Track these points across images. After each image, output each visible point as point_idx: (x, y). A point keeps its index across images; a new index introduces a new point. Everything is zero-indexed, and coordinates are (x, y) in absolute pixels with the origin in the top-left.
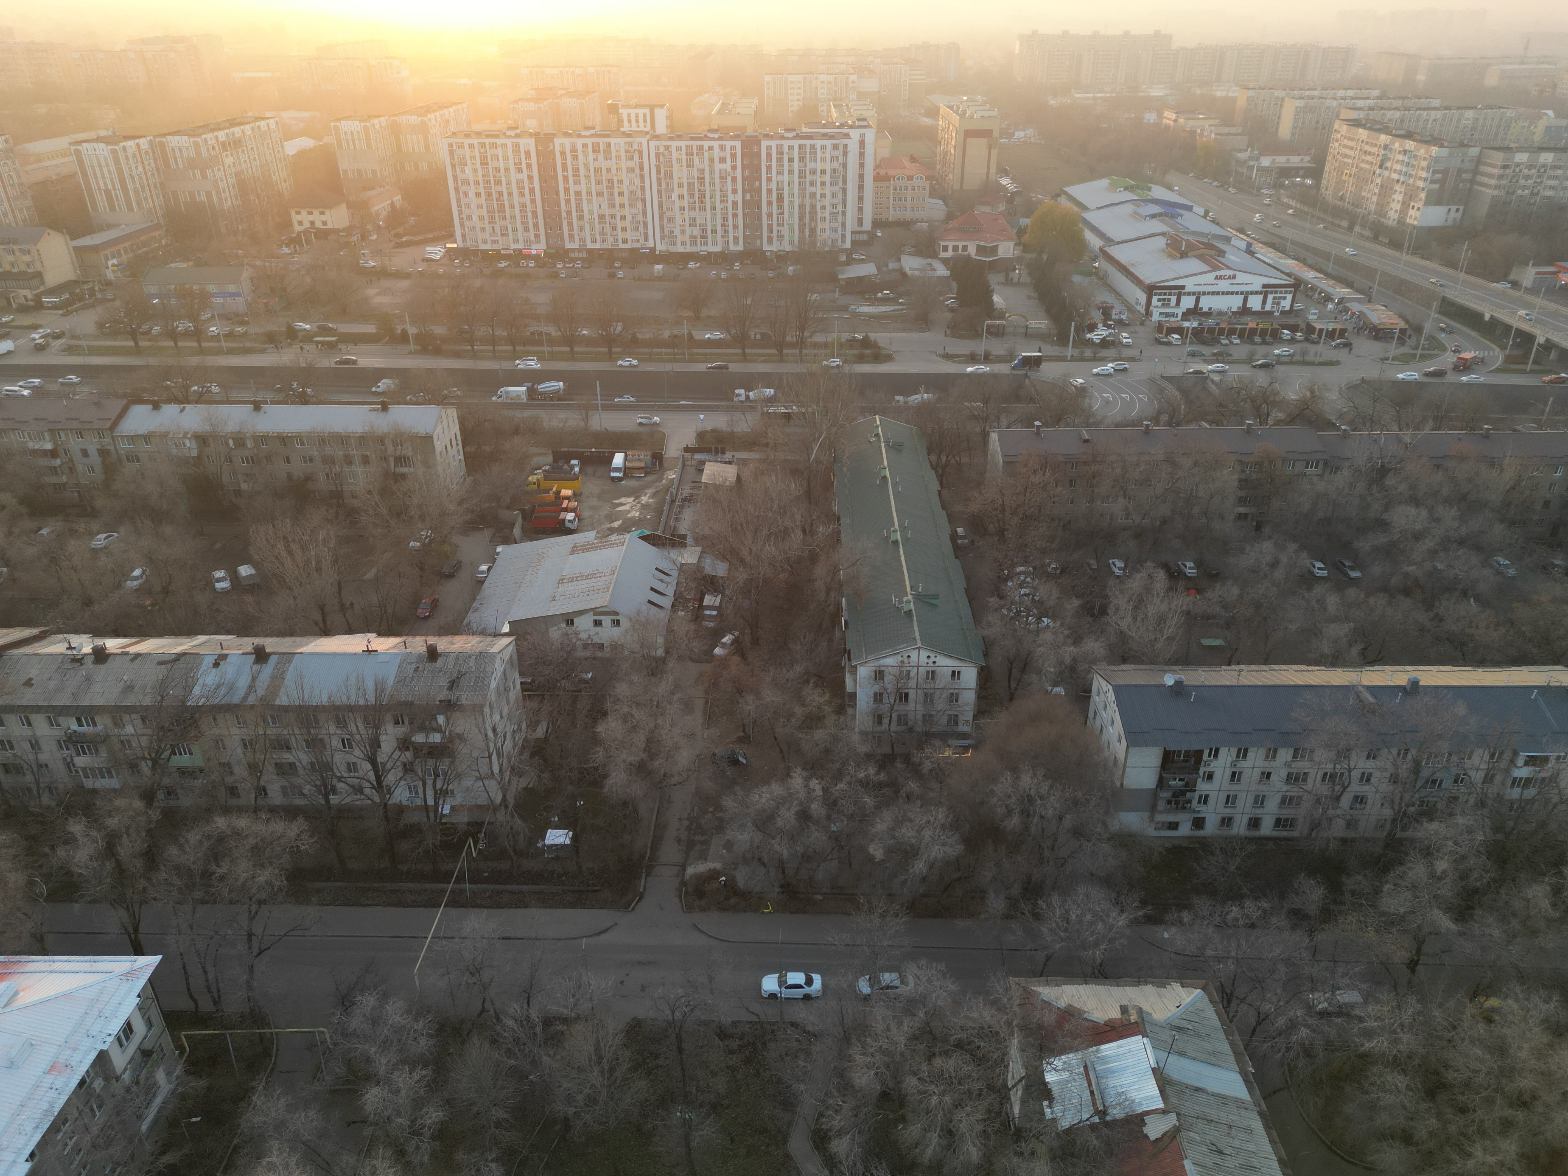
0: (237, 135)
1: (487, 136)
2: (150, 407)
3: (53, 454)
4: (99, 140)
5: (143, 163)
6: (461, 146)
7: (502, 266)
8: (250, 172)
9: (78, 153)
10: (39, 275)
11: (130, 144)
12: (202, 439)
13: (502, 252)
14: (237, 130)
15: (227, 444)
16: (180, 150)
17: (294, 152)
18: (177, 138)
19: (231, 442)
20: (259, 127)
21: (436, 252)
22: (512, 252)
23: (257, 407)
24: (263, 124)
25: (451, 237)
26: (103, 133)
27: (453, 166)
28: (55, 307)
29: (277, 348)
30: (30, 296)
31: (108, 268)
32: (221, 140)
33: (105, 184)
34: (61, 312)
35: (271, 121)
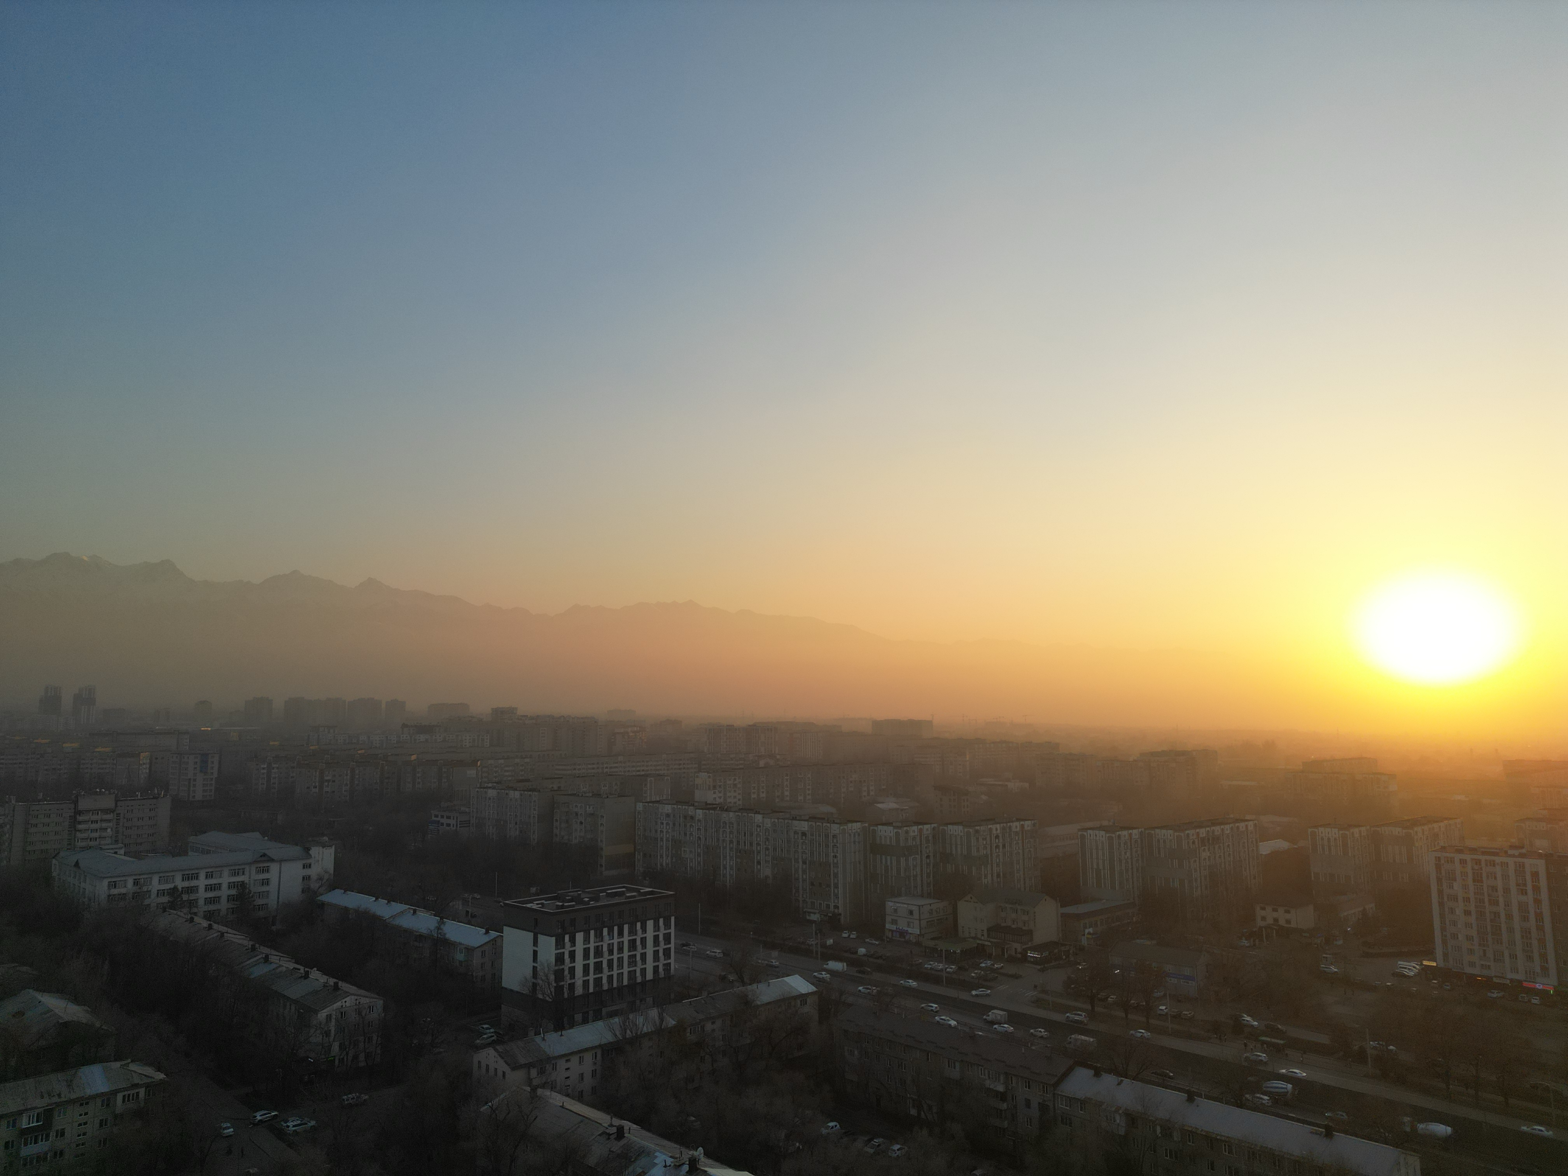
0: (1216, 833)
1: (1483, 853)
2: (1092, 1072)
3: (1003, 1097)
4: (1100, 828)
5: (1131, 849)
6: (1451, 861)
7: (1495, 995)
8: (1223, 866)
9: (1083, 837)
10: (1030, 932)
11: (1125, 833)
12: (1132, 1119)
13: (1495, 980)
14: (1217, 829)
15: (1155, 1131)
16: (1164, 841)
17: (1268, 852)
18: (1164, 831)
19: (1158, 1129)
20: (1238, 827)
21: (1410, 968)
22: (1508, 982)
23: (1190, 1099)
24: (1242, 825)
25: (1430, 954)
26: (1105, 823)
27: (1439, 880)
28: (1036, 962)
29: (1220, 1039)
30: (1019, 950)
31: (1084, 935)
32: (1201, 836)
33: (1098, 864)
34: (1039, 967)
35: (1251, 823)
